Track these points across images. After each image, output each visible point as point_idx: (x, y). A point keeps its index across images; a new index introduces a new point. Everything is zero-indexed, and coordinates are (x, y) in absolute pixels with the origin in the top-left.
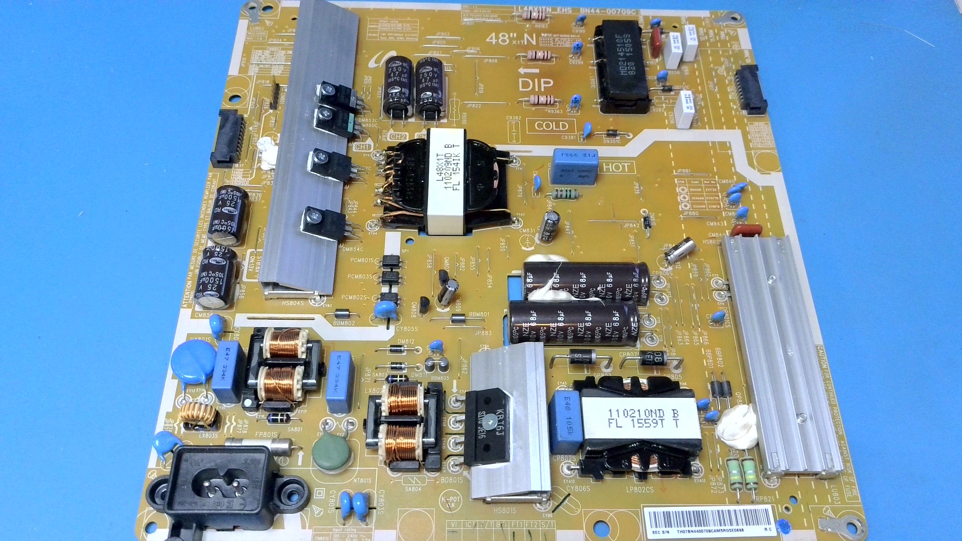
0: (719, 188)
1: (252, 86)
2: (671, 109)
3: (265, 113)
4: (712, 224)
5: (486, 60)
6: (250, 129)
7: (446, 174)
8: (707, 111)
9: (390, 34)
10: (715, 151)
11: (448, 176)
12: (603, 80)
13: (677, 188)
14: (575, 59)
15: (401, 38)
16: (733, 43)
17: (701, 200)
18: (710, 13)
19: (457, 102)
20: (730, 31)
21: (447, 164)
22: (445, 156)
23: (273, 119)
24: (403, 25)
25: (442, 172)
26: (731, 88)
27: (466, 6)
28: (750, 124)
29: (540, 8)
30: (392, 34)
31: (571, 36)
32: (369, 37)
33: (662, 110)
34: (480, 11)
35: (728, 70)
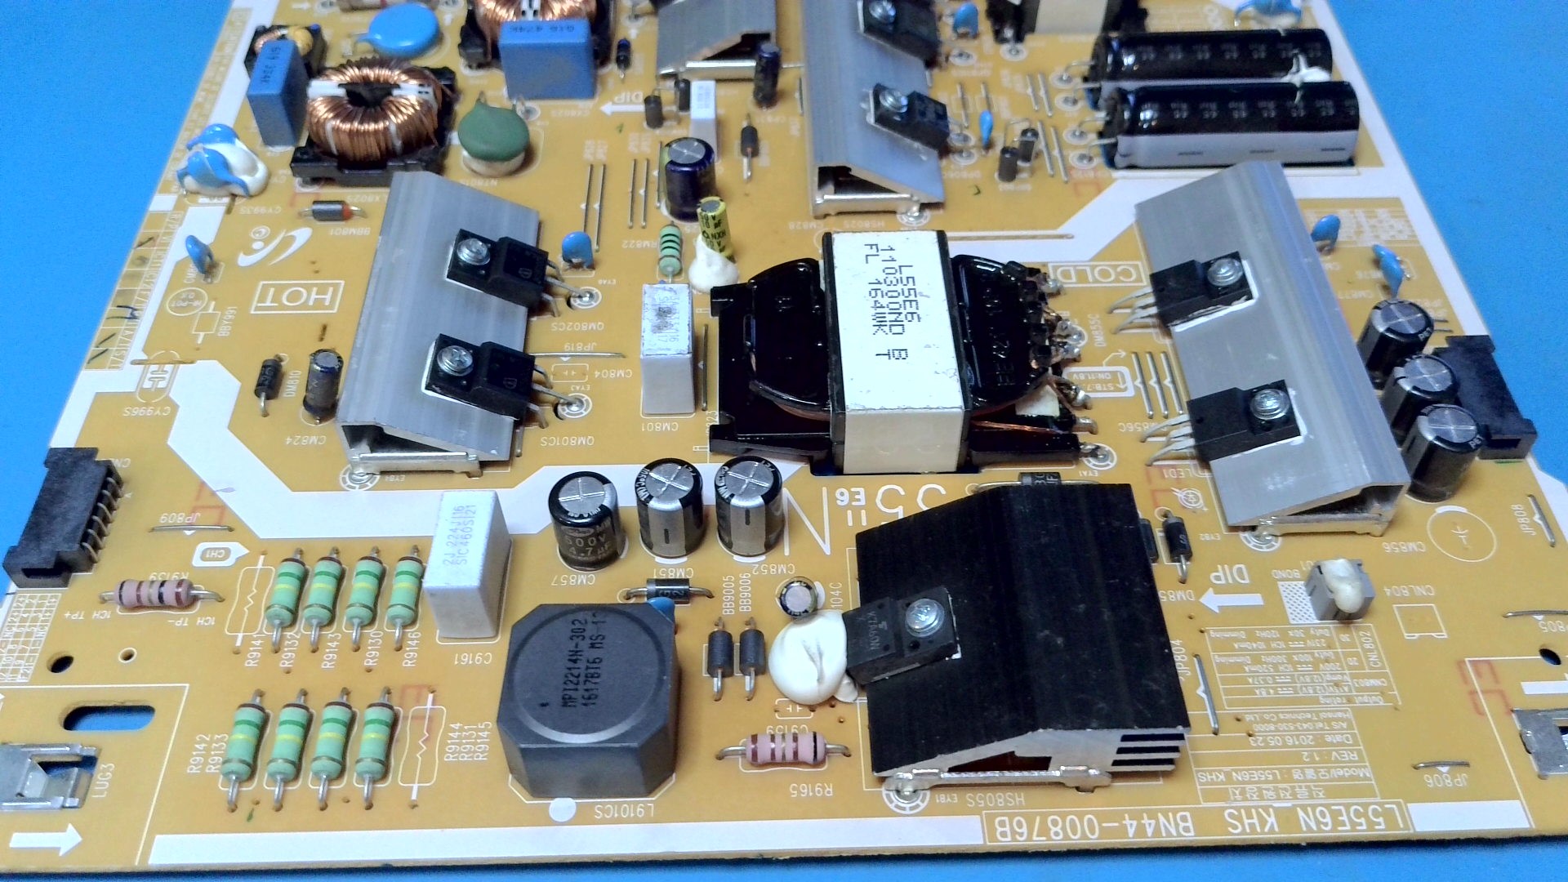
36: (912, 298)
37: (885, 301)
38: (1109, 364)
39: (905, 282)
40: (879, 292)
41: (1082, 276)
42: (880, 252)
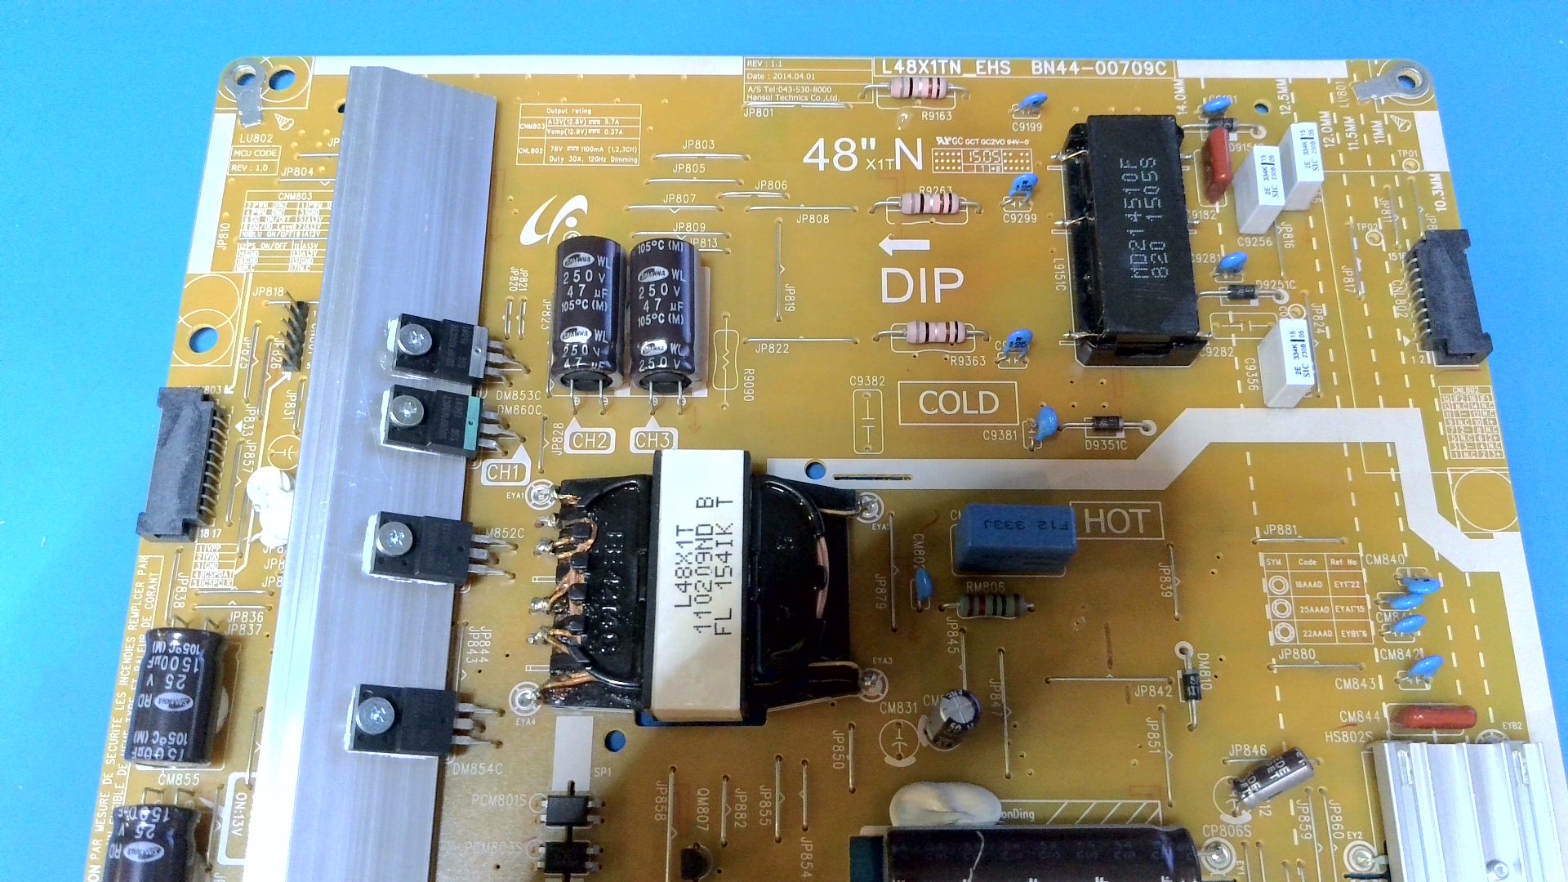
0: (1365, 580)
1: (242, 305)
2: (1250, 350)
3: (275, 380)
4: (1347, 685)
5: (804, 218)
6: (239, 426)
7: (699, 585)
8: (1339, 353)
9: (573, 148)
10: (1357, 470)
11: (703, 592)
12: (1086, 277)
13: (1264, 580)
14: (1017, 208)
15: (598, 159)
16: (1405, 152)
17: (1322, 615)
18: (1349, 66)
19: (732, 336)
20: (1395, 119)
21: (700, 558)
22: (697, 534)
23: (293, 396)
24: (603, 122)
25: (689, 581)
26: (1398, 284)
27: (755, 62)
28: (1444, 391)
29: (934, 63)
30: (577, 148)
31: (1009, 142)
32: (523, 157)
33: (1229, 352)
34: (790, 76)
35: (1389, 231)
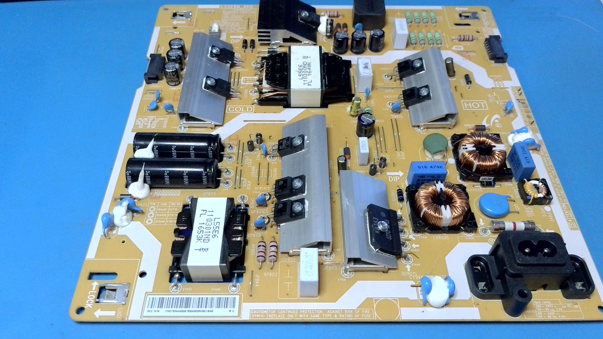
36: (300, 71)
37: (308, 70)
38: (246, 85)
39: (301, 75)
40: (309, 72)
41: (245, 109)
42: (307, 83)
